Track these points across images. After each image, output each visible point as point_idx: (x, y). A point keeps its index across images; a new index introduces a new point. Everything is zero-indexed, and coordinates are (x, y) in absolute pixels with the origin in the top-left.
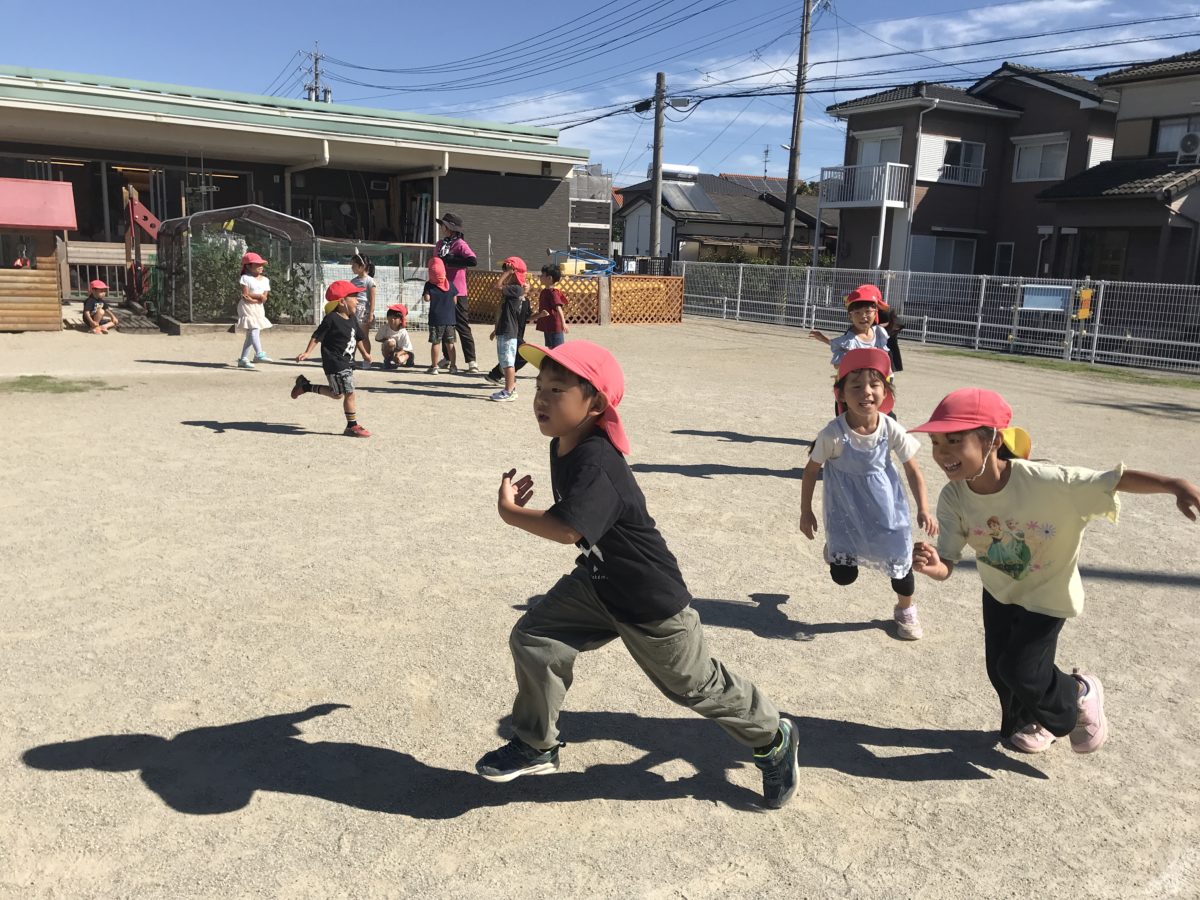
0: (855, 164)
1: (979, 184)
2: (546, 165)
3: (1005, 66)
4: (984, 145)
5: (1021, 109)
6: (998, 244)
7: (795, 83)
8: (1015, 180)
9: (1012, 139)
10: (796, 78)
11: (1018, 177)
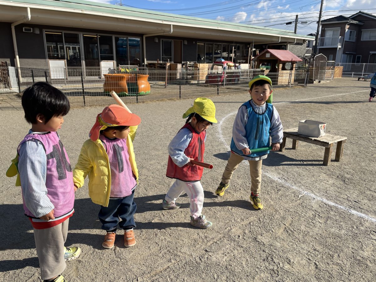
0: (324, 37)
1: (354, 41)
2: (304, 40)
3: (360, 12)
4: (356, 31)
5: (364, 23)
6: (357, 56)
7: (319, 16)
8: (362, 40)
9: (362, 30)
10: (319, 15)
11: (362, 39)
